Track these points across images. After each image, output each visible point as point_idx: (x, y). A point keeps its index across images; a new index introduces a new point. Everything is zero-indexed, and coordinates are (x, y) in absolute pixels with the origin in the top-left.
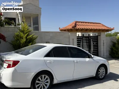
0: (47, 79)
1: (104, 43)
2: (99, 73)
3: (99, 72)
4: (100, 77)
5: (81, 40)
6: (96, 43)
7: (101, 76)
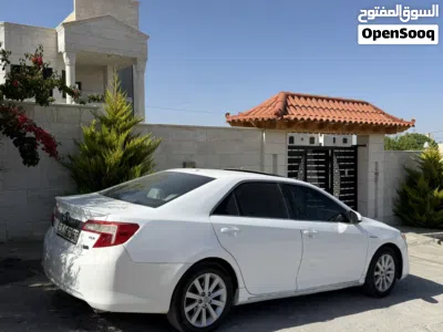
0: (217, 288)
1: (377, 174)
2: (376, 273)
3: (377, 270)
4: (380, 289)
5: (298, 161)
6: (350, 173)
7: (383, 285)
